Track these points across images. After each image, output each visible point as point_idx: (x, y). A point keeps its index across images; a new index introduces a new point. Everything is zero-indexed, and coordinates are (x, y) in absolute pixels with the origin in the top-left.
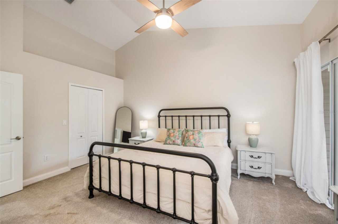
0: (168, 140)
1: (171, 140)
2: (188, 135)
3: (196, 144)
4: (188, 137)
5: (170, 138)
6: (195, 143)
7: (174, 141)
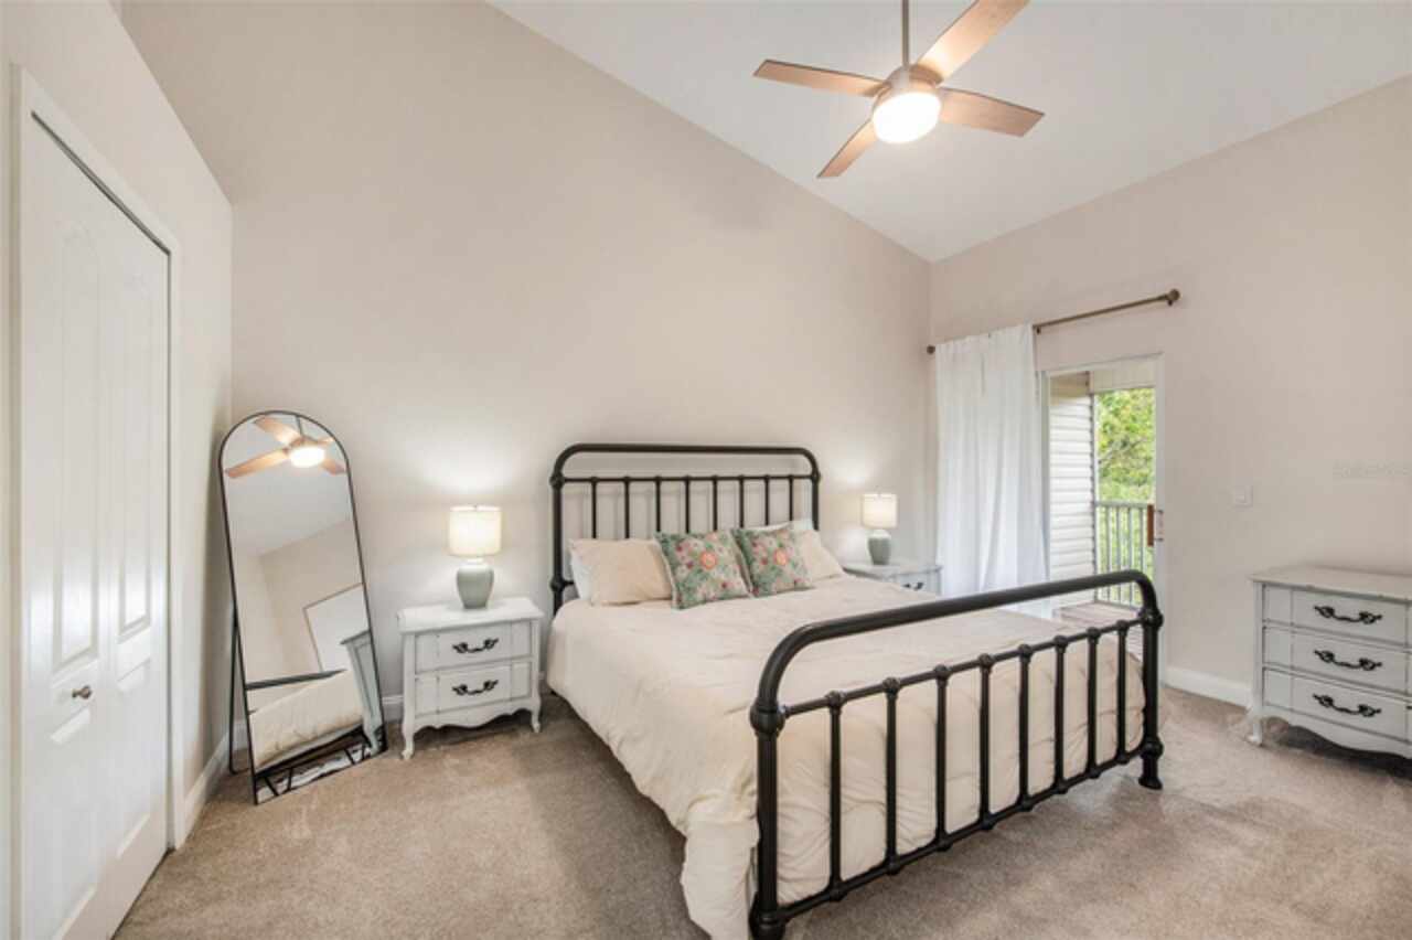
0: (700, 585)
1: (712, 582)
2: (766, 550)
3: (799, 580)
4: (771, 559)
5: (708, 574)
6: (797, 577)
7: (724, 586)
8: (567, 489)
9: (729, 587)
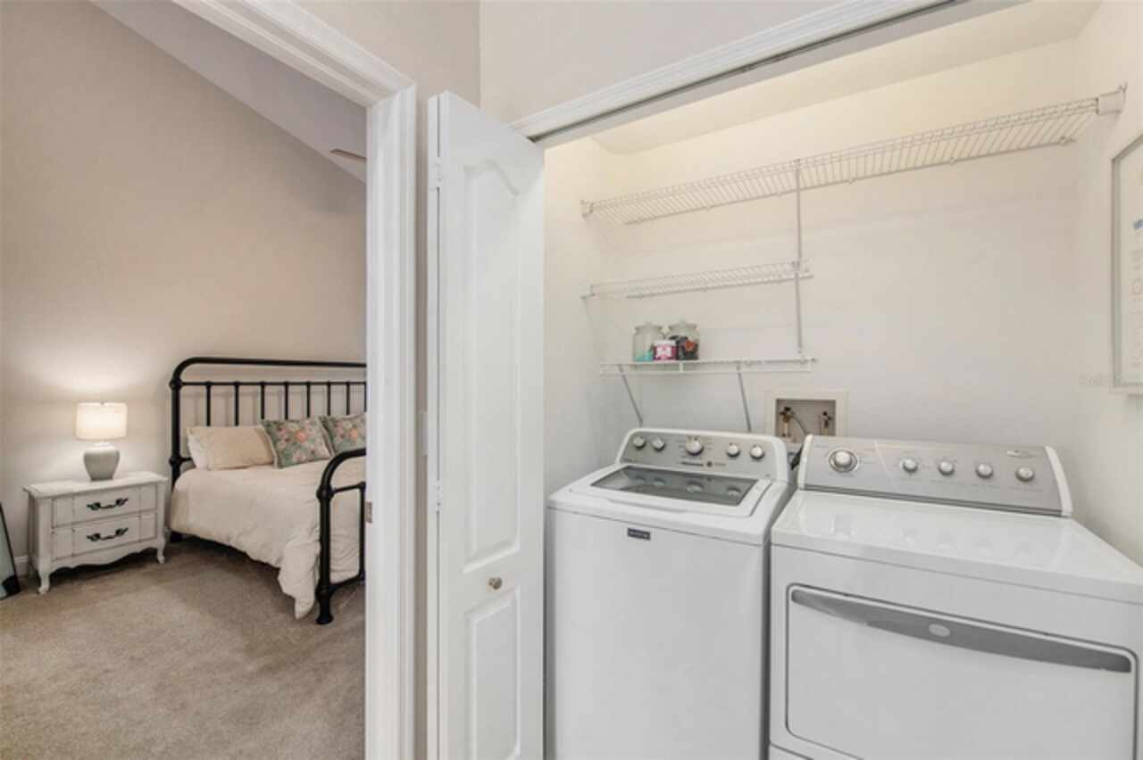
0: (295, 453)
1: (305, 450)
2: (344, 429)
4: (347, 435)
5: (301, 445)
7: (313, 452)
8: (184, 391)
9: (317, 453)
